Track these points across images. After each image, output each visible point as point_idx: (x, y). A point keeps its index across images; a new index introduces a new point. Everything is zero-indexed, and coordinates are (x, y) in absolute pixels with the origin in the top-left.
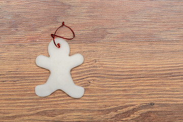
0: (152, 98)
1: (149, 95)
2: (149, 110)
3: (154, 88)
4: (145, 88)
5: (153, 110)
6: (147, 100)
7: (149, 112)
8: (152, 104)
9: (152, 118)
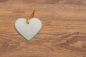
0: (78, 30)
1: (77, 28)
2: (77, 35)
3: (79, 26)
4: (75, 25)
5: (78, 35)
6: (76, 31)
7: (77, 36)
8: (78, 33)
9: (78, 39)
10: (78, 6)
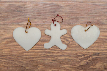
1: (97, 49)
4: (95, 46)
5: (99, 56)
6: (96, 52)
8: (98, 54)
9: (98, 60)
10: (97, 25)
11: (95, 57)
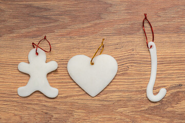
0: (180, 80)
1: (178, 77)
2: (178, 90)
3: (181, 72)
4: (175, 72)
5: (181, 90)
6: (176, 82)
7: (178, 92)
8: (180, 85)
9: (180, 97)
10: (176, 35)
11: (176, 90)
